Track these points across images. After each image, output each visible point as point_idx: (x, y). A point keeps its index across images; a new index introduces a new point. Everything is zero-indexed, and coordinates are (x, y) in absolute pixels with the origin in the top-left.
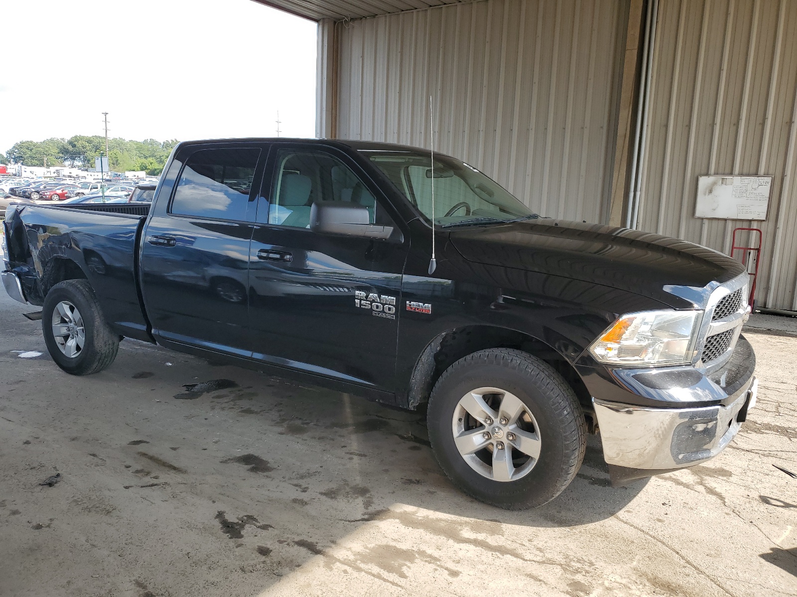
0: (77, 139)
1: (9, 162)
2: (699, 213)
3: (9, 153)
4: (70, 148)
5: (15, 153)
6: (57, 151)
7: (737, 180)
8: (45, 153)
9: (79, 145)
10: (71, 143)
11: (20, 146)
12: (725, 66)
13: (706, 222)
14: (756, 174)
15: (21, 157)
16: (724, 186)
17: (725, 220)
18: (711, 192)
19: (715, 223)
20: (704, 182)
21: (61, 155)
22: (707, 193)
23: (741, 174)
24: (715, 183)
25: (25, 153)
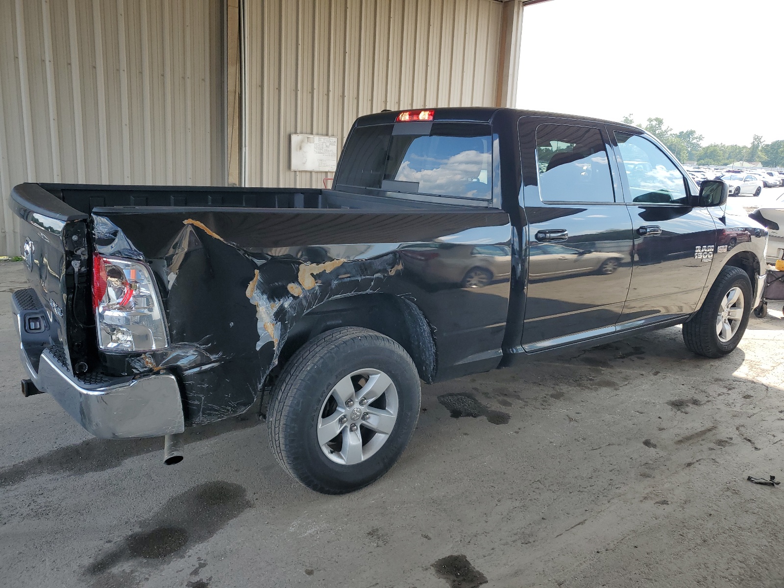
2: (293, 167)
7: (316, 139)
12: (300, 42)
13: (298, 173)
14: (327, 135)
16: (309, 144)
17: (311, 172)
18: (300, 148)
19: (304, 174)
20: (295, 139)
22: (298, 149)
23: (318, 134)
24: (302, 141)
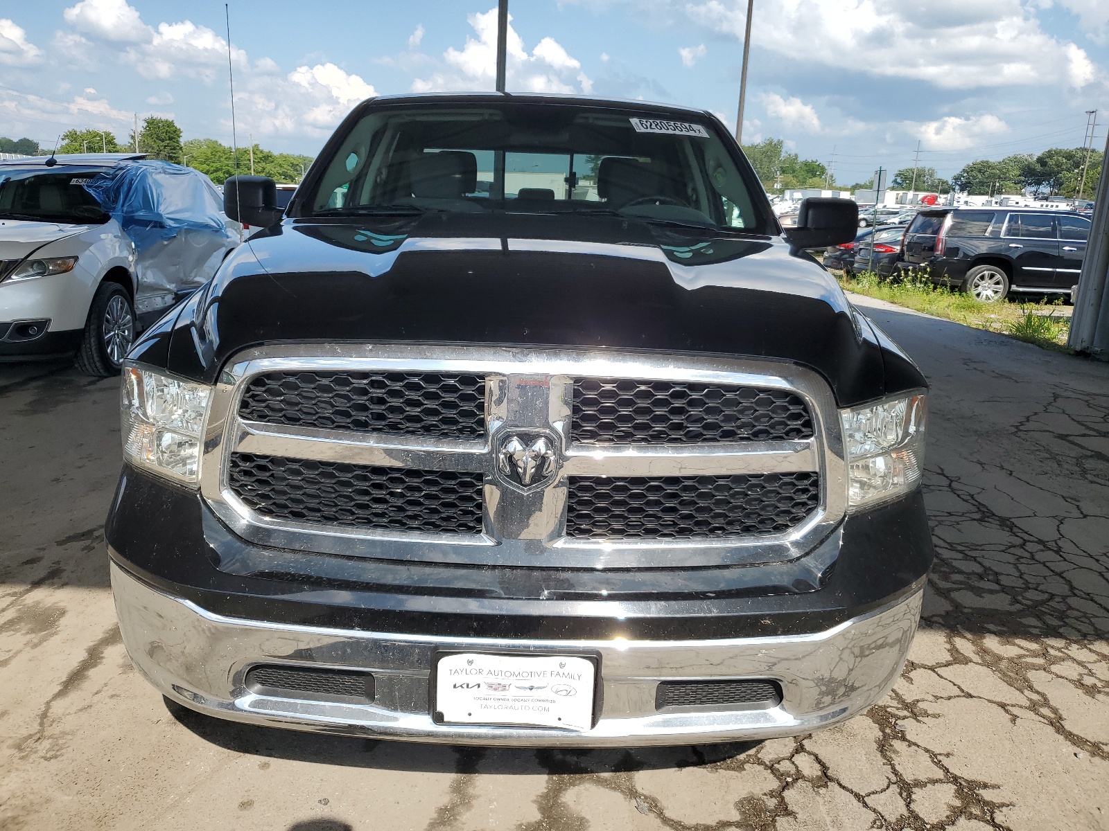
0: (1050, 154)
1: (954, 190)
3: (956, 179)
4: (1038, 167)
5: (962, 178)
6: (1018, 173)
8: (1002, 176)
9: (1051, 162)
10: (1041, 161)
11: (969, 170)
15: (970, 183)
21: (1023, 178)
25: (974, 178)
